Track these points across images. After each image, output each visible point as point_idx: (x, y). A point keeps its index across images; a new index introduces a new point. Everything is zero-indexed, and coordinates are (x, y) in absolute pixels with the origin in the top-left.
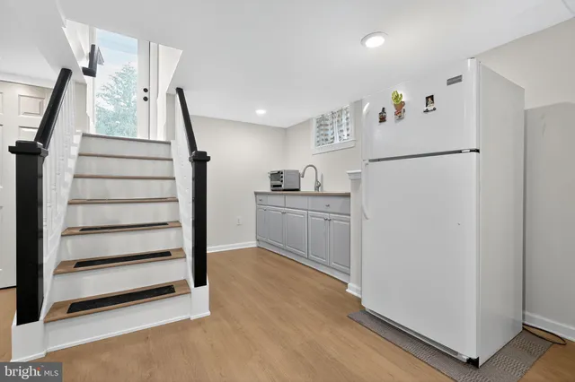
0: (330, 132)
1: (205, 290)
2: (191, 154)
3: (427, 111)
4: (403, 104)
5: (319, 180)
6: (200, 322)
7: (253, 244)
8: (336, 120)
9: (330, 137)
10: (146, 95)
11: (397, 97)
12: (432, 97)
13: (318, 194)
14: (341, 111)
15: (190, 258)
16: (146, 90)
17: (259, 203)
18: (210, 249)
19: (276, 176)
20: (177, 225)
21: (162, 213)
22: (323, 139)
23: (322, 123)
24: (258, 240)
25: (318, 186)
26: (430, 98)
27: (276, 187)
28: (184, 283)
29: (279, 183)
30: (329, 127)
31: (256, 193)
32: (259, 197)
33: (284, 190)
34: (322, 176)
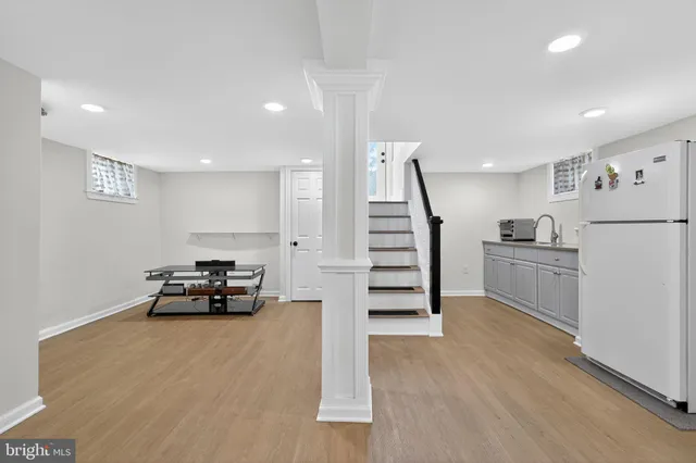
0: (570, 178)
1: (438, 317)
2: (428, 218)
3: (636, 184)
4: (616, 175)
5: (557, 231)
6: (436, 338)
7: (481, 293)
8: (577, 165)
9: (571, 183)
10: (383, 157)
11: (610, 170)
12: (641, 171)
13: (555, 248)
14: (584, 157)
15: (428, 293)
16: (383, 154)
17: (487, 253)
18: (443, 293)
19: (507, 225)
20: (415, 268)
21: (404, 259)
22: (561, 186)
23: (560, 168)
24: (486, 290)
25: (554, 238)
26: (639, 173)
27: (506, 237)
28: (424, 311)
29: (509, 232)
30: (570, 173)
31: (484, 243)
32: (487, 247)
33: (515, 240)
34: (561, 227)
